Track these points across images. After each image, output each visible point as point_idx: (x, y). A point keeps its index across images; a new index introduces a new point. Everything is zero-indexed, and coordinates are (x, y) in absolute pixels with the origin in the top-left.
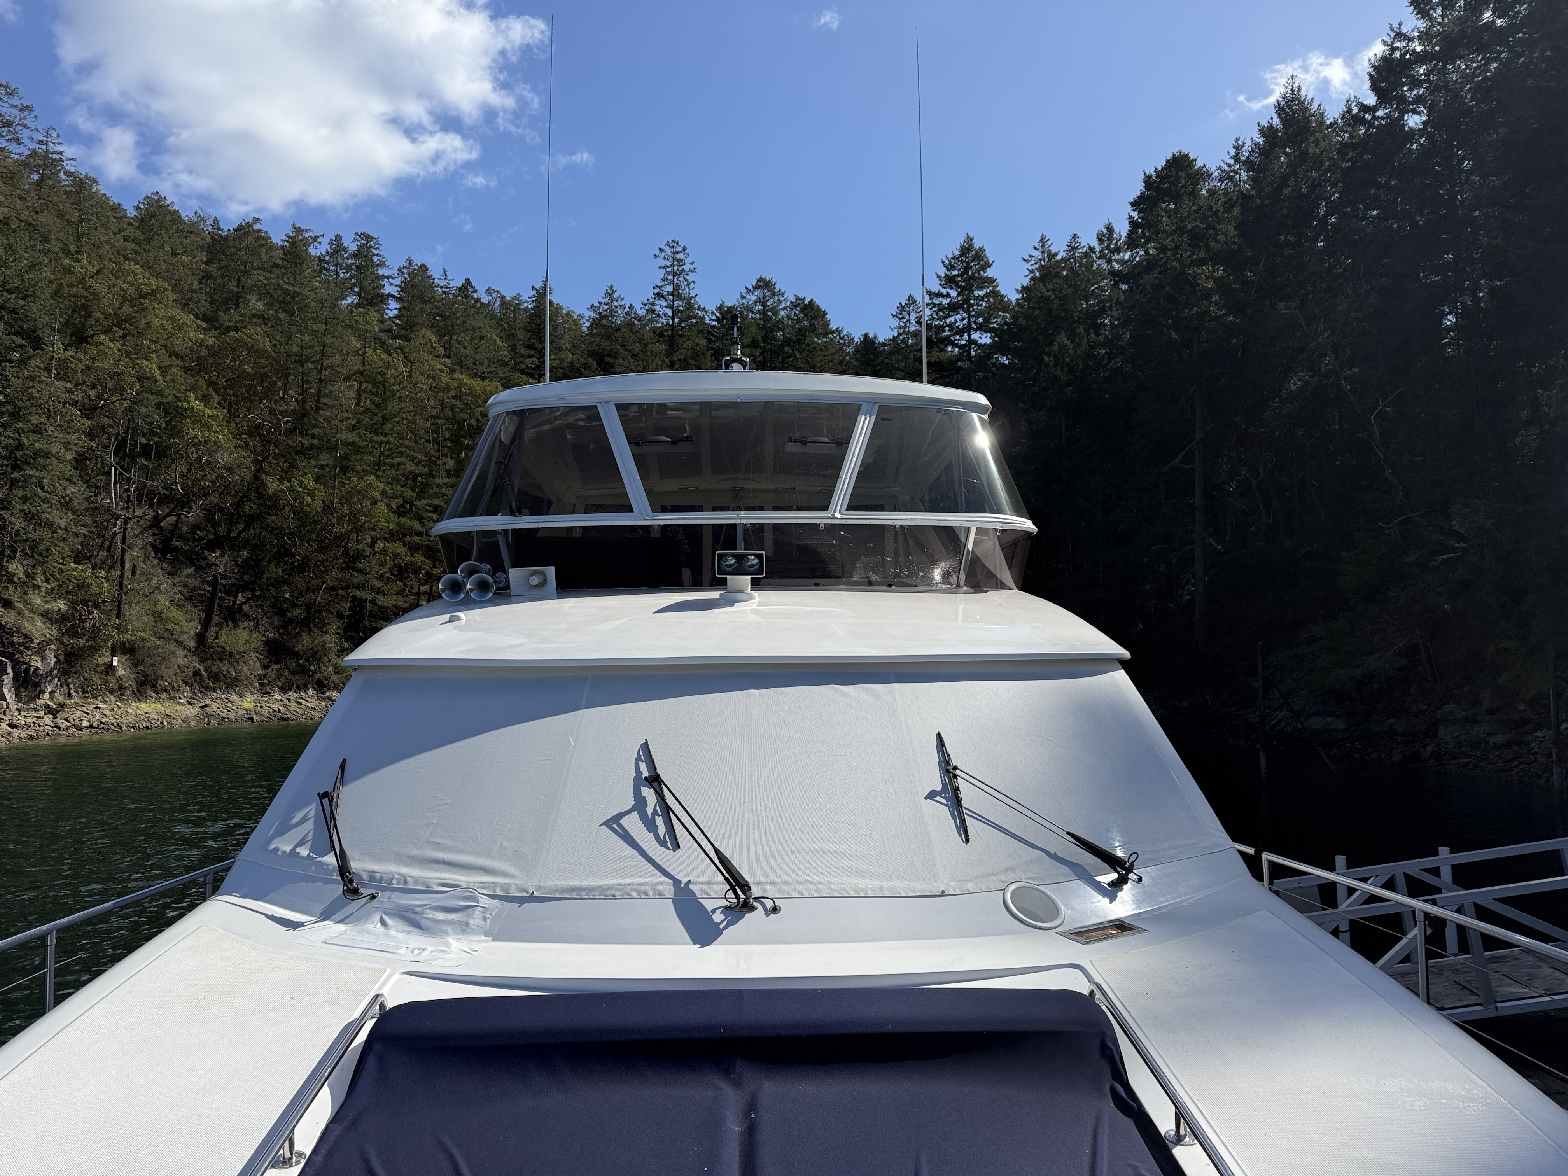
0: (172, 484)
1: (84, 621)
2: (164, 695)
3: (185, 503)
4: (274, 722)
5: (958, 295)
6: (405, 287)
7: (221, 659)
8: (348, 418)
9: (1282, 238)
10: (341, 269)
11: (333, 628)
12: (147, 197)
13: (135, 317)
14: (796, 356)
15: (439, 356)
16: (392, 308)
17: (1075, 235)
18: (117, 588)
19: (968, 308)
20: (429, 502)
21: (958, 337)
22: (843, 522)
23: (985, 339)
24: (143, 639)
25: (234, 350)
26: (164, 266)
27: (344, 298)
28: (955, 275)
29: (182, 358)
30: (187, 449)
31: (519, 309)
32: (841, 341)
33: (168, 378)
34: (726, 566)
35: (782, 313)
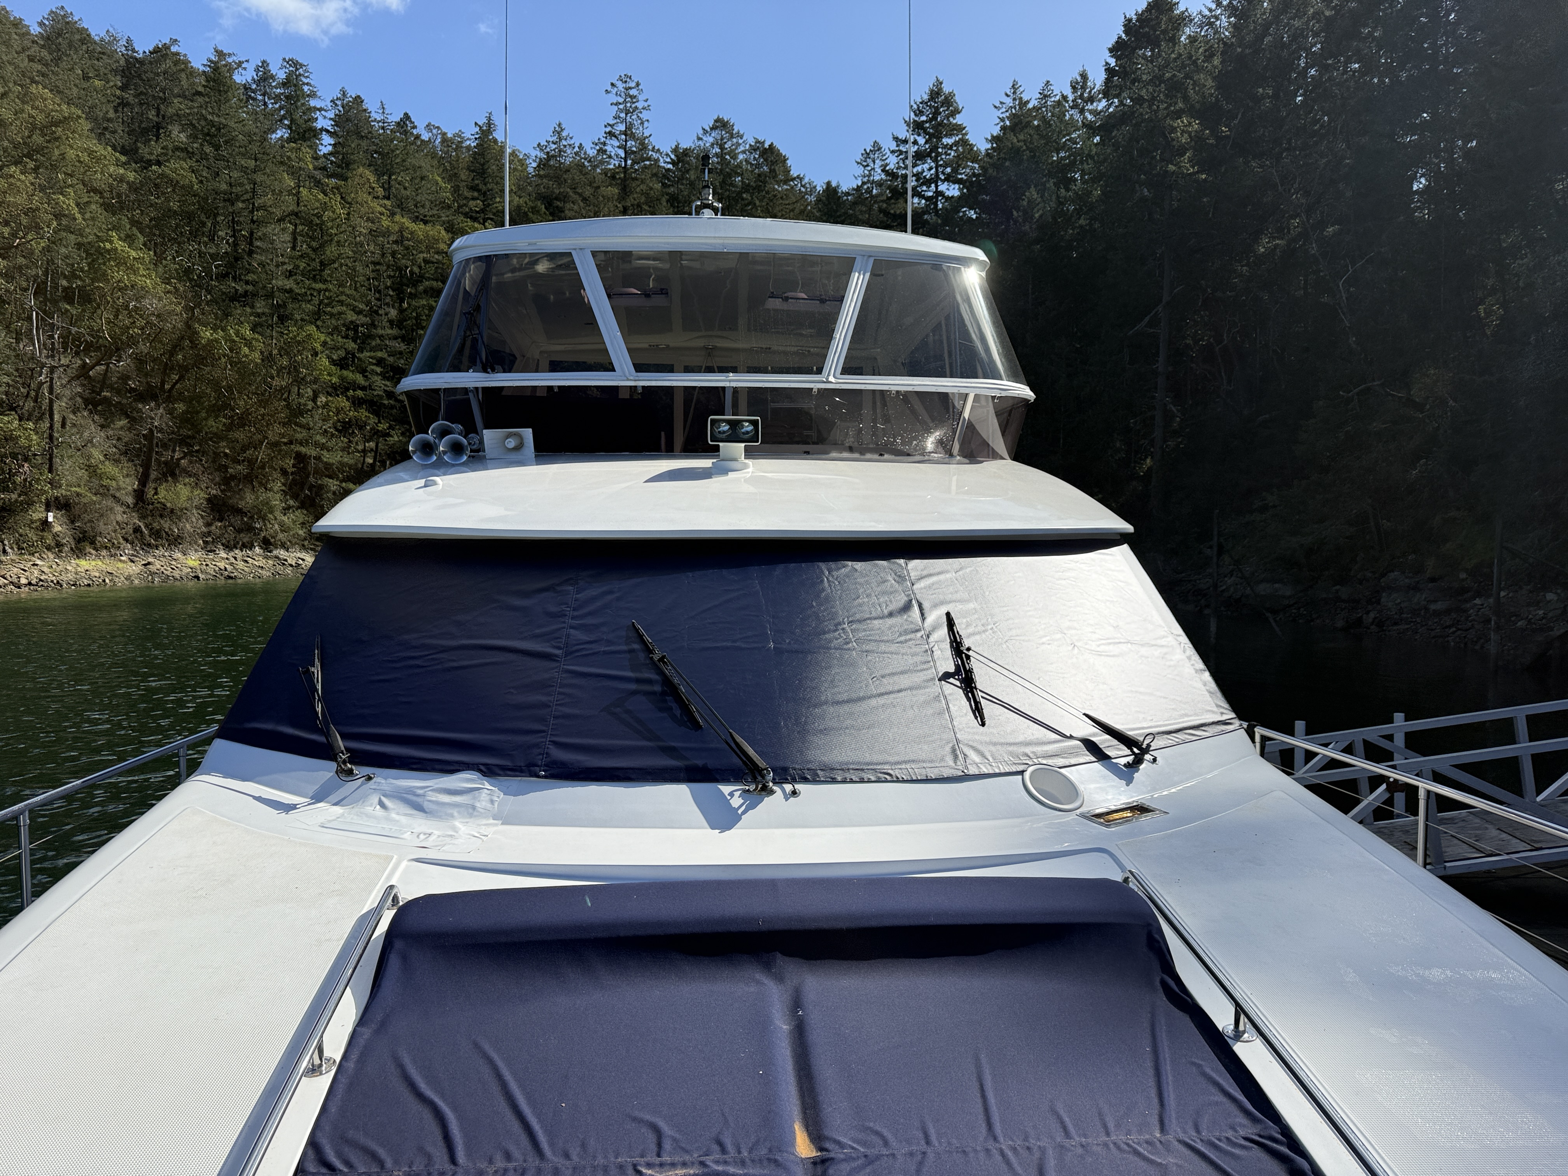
0: (98, 331)
1: (15, 474)
2: (104, 552)
3: (115, 349)
4: (221, 581)
5: (926, 143)
6: (338, 121)
7: (161, 516)
8: (283, 263)
9: (1261, 90)
10: (269, 98)
11: (278, 486)
12: (52, 12)
13: (47, 147)
14: (755, 204)
15: (377, 198)
16: (326, 144)
17: (1048, 82)
18: (47, 440)
19: (936, 157)
20: (372, 354)
21: (924, 188)
22: (838, 386)
23: (953, 191)
24: (78, 494)
25: (156, 186)
26: (75, 91)
27: (274, 132)
28: (923, 121)
29: (101, 193)
30: (112, 294)
31: (462, 147)
32: (803, 189)
33: (88, 216)
34: (719, 432)
35: (741, 157)
